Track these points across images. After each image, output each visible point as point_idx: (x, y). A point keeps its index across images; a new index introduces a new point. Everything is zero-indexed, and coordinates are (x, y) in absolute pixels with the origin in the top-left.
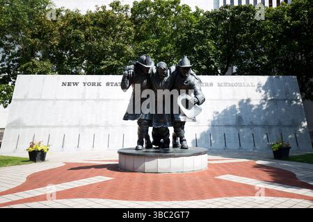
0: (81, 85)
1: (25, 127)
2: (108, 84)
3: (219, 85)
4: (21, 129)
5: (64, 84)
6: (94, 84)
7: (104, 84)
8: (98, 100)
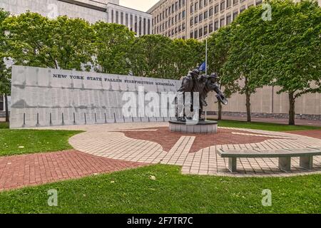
0: (68, 77)
1: (28, 107)
2: (88, 78)
3: (157, 84)
4: (25, 109)
5: (55, 76)
6: (78, 77)
7: (85, 78)
8: (83, 89)
